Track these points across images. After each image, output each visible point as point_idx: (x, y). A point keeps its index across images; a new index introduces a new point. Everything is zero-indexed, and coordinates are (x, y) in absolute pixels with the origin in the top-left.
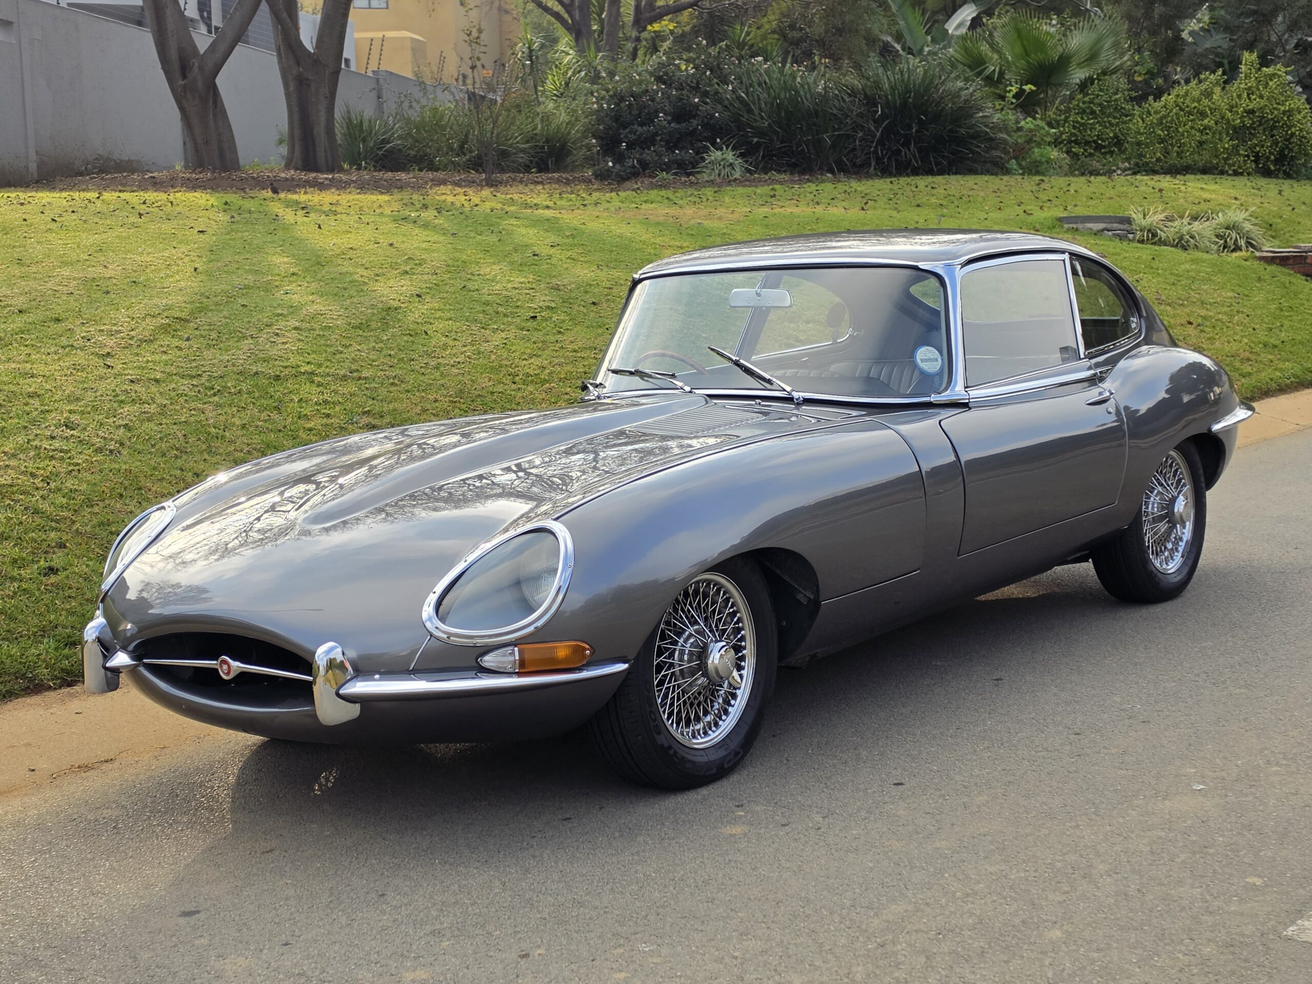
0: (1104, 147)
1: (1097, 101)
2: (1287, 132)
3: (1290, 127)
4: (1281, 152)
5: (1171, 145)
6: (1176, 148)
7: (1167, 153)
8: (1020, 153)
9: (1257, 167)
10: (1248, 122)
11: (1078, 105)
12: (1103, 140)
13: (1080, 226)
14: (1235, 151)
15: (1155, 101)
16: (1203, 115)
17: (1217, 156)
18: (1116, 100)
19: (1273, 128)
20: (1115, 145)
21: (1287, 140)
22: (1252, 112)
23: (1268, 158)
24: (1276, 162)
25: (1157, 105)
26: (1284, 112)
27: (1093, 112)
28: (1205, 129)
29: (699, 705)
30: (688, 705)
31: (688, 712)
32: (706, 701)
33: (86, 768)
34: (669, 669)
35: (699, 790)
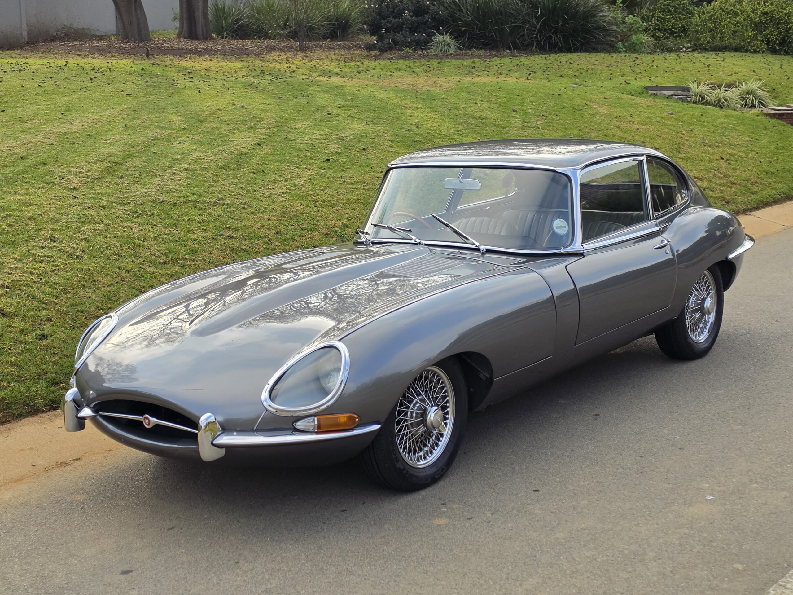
0: (676, 33)
1: (672, 4)
2: (787, 26)
3: (789, 23)
4: (783, 39)
5: (716, 33)
6: (719, 35)
7: (713, 38)
8: (624, 38)
9: (768, 47)
10: (764, 20)
11: (660, 7)
12: (675, 29)
13: (658, 92)
14: (755, 37)
15: (707, 6)
16: (736, 14)
17: (744, 41)
18: (684, 4)
19: (779, 24)
20: (682, 32)
21: (787, 31)
22: (766, 13)
23: (775, 42)
24: (780, 44)
25: (709, 8)
26: (786, 14)
27: (669, 11)
28: (737, 23)
29: (421, 442)
30: (415, 443)
31: (415, 446)
32: (425, 440)
33: (65, 464)
34: (404, 423)
35: (421, 492)
